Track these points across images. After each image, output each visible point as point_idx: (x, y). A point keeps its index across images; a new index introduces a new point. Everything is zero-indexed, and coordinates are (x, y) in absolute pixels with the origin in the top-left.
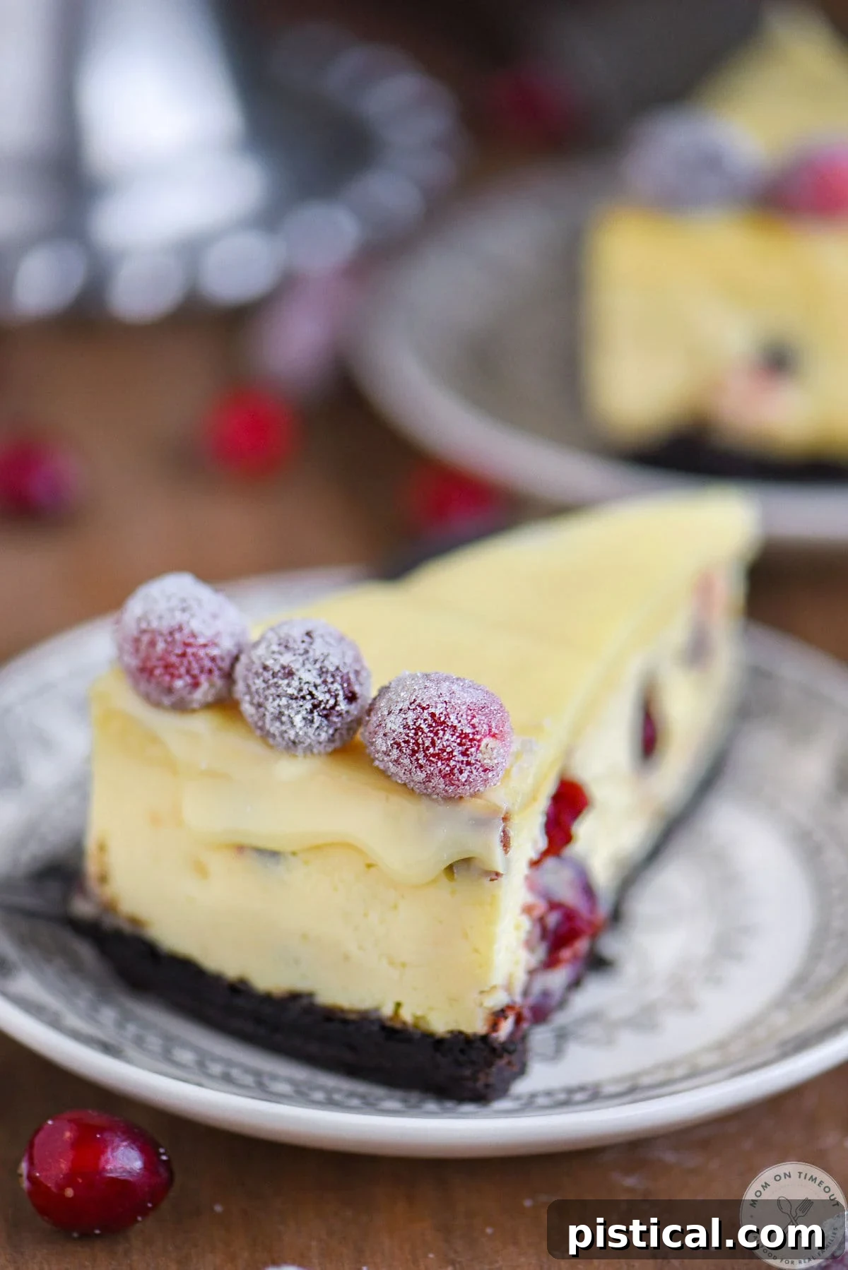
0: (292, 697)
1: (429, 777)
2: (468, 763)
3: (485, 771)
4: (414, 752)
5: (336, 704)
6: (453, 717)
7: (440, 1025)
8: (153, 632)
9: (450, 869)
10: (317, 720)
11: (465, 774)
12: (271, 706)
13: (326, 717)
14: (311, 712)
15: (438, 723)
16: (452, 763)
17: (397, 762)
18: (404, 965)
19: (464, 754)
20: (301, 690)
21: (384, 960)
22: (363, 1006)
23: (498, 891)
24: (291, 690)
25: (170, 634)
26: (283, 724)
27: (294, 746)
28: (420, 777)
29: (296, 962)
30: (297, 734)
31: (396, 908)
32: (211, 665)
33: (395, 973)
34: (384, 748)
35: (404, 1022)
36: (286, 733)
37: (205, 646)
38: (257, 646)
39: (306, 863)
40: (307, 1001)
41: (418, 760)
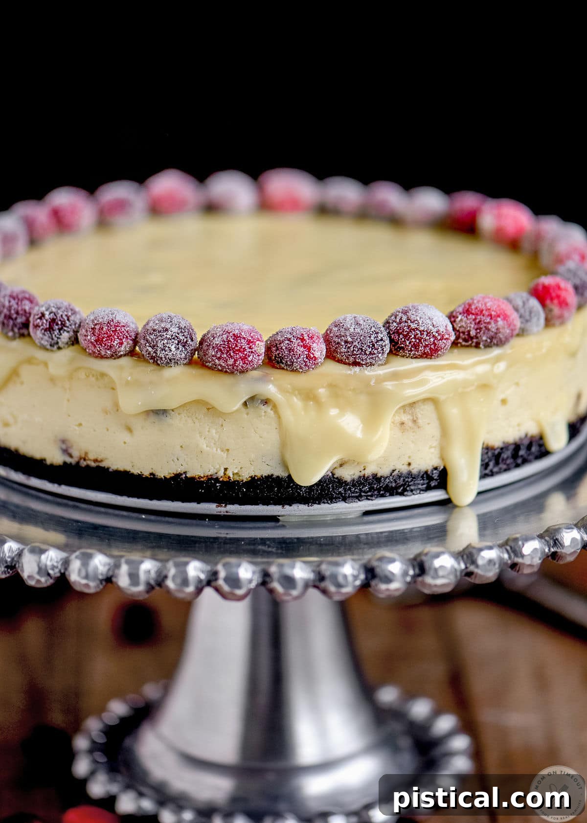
0: (169, 339)
1: (235, 361)
2: (252, 352)
3: (258, 356)
4: (228, 351)
5: (187, 341)
6: (243, 334)
7: (245, 476)
8: (101, 324)
9: (245, 404)
10: (180, 346)
11: (251, 357)
12: (160, 345)
13: (184, 346)
14: (178, 344)
15: (236, 337)
16: (245, 353)
17: (219, 359)
18: (228, 450)
19: (250, 348)
20: (172, 336)
21: (219, 450)
22: (210, 473)
23: (268, 409)
24: (168, 336)
25: (108, 323)
26: (165, 351)
27: (170, 362)
28: (231, 362)
29: (178, 460)
30: (173, 354)
31: (222, 425)
32: (127, 334)
33: (225, 455)
34: (213, 353)
35: (229, 477)
36: (167, 355)
37: (124, 326)
38: (148, 324)
39: (179, 414)
40: (184, 476)
41: (230, 354)
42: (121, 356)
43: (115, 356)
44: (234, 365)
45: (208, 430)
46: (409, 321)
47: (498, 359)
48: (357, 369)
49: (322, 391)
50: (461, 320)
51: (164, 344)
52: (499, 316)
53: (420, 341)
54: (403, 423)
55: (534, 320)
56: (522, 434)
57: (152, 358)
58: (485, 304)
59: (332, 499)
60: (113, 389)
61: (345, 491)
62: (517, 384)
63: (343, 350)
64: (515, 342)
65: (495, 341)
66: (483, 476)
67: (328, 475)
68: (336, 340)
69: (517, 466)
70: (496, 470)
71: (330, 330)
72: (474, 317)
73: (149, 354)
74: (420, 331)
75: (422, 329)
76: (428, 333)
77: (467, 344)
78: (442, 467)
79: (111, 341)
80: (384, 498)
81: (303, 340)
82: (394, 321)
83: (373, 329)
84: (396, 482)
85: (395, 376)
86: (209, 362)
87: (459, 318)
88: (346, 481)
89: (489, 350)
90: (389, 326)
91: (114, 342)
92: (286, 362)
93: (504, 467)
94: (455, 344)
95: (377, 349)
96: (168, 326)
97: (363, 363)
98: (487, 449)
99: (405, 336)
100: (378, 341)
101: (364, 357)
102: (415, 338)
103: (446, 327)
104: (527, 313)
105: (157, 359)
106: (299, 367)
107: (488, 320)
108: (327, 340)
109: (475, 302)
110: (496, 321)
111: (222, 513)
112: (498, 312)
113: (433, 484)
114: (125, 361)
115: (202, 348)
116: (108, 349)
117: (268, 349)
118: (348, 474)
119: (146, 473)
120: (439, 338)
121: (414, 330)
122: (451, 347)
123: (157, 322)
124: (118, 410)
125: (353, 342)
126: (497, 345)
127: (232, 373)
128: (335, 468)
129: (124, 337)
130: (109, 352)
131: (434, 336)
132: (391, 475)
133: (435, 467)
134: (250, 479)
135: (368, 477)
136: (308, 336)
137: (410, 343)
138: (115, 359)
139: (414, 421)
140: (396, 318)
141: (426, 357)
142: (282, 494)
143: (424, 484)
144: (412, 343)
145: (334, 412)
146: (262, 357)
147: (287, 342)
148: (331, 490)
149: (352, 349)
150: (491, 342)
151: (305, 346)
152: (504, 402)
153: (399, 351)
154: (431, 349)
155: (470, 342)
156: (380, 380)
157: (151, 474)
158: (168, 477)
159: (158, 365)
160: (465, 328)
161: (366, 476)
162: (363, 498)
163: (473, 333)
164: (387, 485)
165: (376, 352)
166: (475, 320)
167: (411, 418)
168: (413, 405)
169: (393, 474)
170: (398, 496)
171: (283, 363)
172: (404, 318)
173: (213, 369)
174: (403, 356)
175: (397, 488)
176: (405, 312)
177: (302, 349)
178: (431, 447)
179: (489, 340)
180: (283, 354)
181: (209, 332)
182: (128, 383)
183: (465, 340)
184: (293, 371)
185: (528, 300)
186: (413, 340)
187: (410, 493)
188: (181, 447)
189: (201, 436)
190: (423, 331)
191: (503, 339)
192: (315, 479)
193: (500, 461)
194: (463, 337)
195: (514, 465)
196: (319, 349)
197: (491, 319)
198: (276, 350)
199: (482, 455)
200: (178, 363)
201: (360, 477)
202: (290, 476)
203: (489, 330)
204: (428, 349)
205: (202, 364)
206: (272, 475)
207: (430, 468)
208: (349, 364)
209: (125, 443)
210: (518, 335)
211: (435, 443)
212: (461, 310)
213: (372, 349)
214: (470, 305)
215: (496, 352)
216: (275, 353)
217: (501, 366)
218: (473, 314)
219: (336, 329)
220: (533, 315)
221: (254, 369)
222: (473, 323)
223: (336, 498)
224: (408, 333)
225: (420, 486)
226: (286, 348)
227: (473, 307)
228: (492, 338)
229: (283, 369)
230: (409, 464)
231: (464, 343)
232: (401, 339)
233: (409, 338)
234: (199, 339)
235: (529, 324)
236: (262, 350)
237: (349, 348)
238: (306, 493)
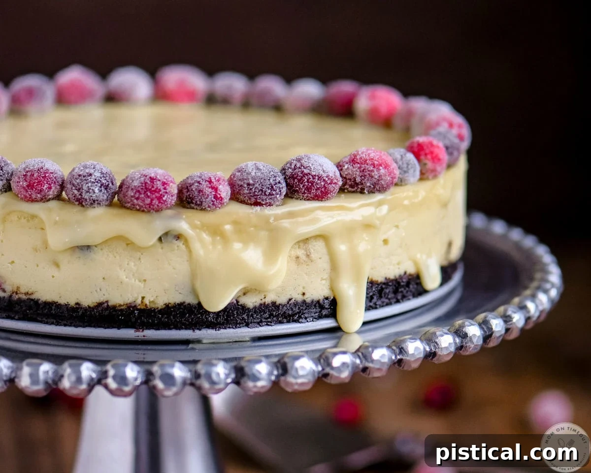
0: (93, 182)
1: (152, 200)
2: (166, 193)
3: (172, 196)
4: (145, 192)
5: (108, 184)
6: (159, 177)
7: (160, 303)
8: (32, 171)
9: (160, 239)
10: (102, 188)
11: (166, 196)
12: (85, 188)
13: (106, 189)
14: (101, 187)
15: (152, 179)
16: (161, 193)
17: (137, 199)
18: (145, 281)
19: (165, 189)
20: (96, 180)
21: (137, 281)
22: (129, 302)
23: (180, 244)
24: (92, 180)
25: (38, 170)
26: (90, 193)
27: (94, 203)
28: (148, 201)
29: (100, 290)
30: (96, 196)
31: (140, 259)
32: (55, 180)
33: (142, 285)
34: (132, 194)
35: (146, 305)
36: (91, 196)
37: (52, 173)
38: (73, 170)
39: (101, 249)
40: (106, 304)
41: (147, 194)
42: (49, 200)
43: (45, 199)
44: (150, 204)
45: (127, 263)
46: (302, 167)
47: (380, 204)
48: (258, 208)
49: (228, 227)
50: (348, 168)
51: (88, 187)
52: (381, 165)
53: (312, 184)
54: (298, 257)
55: (411, 171)
56: (402, 273)
57: (78, 200)
58: (369, 154)
59: (236, 325)
60: (42, 229)
61: (248, 318)
62: (397, 227)
63: (246, 191)
64: (393, 189)
65: (378, 188)
66: (368, 308)
67: (233, 303)
68: (240, 183)
69: (398, 301)
70: (379, 303)
71: (234, 175)
72: (359, 165)
73: (74, 197)
74: (312, 176)
75: (314, 173)
76: (319, 178)
77: (352, 190)
78: (332, 298)
79: (41, 186)
80: (283, 324)
81: (210, 182)
82: (289, 168)
83: (272, 173)
84: (292, 309)
85: (291, 215)
86: (129, 203)
87: (346, 167)
88: (249, 309)
89: (372, 195)
90: (285, 172)
91: (44, 186)
92: (196, 202)
93: (387, 301)
94: (342, 190)
95: (275, 191)
96: (92, 171)
97: (264, 203)
98: (371, 283)
99: (299, 180)
100: (276, 184)
101: (265, 197)
102: (308, 181)
103: (335, 173)
104: (405, 166)
105: (82, 201)
106: (207, 206)
107: (371, 168)
108: (232, 184)
109: (360, 153)
110: (379, 170)
111: (140, 337)
112: (380, 162)
113: (324, 312)
114: (53, 204)
115: (122, 190)
116: (39, 193)
117: (180, 191)
118: (251, 301)
119: (72, 303)
120: (329, 182)
121: (307, 174)
122: (338, 192)
123: (82, 168)
124: (46, 248)
125: (254, 185)
126: (379, 191)
127: (149, 211)
128: (239, 296)
129: (52, 183)
130: (39, 195)
131: (324, 180)
132: (288, 303)
133: (326, 296)
134: (164, 306)
135: (268, 305)
136: (215, 178)
137: (303, 187)
138: (44, 202)
139: (308, 256)
140: (291, 165)
141: (318, 200)
142: (192, 319)
143: (316, 313)
144: (305, 187)
145: (237, 246)
146: (175, 198)
147: (196, 184)
148: (236, 316)
149: (254, 191)
150: (374, 188)
151: (212, 188)
152: (385, 242)
153: (294, 194)
154: (321, 191)
155: (356, 188)
156: (277, 218)
157: (77, 304)
158: (92, 306)
159: (83, 206)
160: (352, 175)
161: (266, 304)
162: (263, 324)
163: (358, 180)
164: (285, 312)
165: (274, 193)
166: (360, 168)
167: (305, 253)
168: (306, 241)
169: (290, 303)
170: (294, 323)
171: (193, 203)
172: (298, 165)
173: (131, 209)
174: (297, 199)
175: (293, 315)
176: (299, 160)
177: (210, 190)
178: (322, 279)
179: (372, 187)
180: (193, 195)
181: (127, 177)
182: (56, 223)
183: (351, 186)
184: (202, 209)
185: (405, 154)
186: (306, 184)
187: (303, 320)
188: (104, 278)
189: (121, 269)
190: (315, 175)
191: (385, 186)
192: (222, 306)
193: (383, 295)
194: (350, 183)
195: (395, 300)
196: (225, 191)
197: (374, 167)
198: (187, 192)
199: (367, 289)
200: (100, 204)
201: (261, 305)
202: (200, 304)
203: (372, 177)
204: (319, 192)
205: (122, 205)
206: (184, 302)
207: (321, 298)
208: (251, 205)
209: (53, 277)
210: (396, 185)
211: (326, 276)
212: (347, 160)
213: (271, 190)
214: (355, 156)
215: (378, 197)
216: (186, 194)
217: (385, 209)
218: (358, 163)
219: (239, 174)
220: (410, 167)
221: (167, 208)
222: (358, 170)
223: (240, 324)
224: (302, 178)
225: (313, 315)
226: (196, 190)
227: (358, 157)
228: (375, 185)
229: (193, 208)
230: (304, 294)
231: (350, 189)
232: (296, 183)
233: (303, 182)
234: (118, 184)
235: (406, 175)
236: (176, 191)
237: (251, 189)
238: (213, 319)
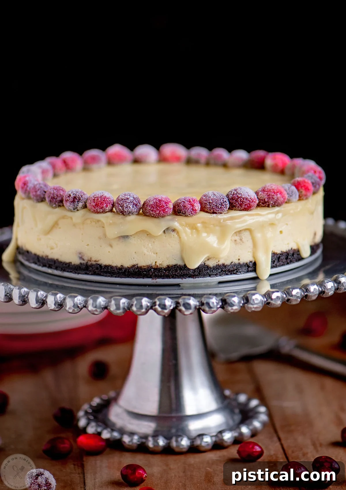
0: (129, 203)
1: (160, 212)
2: (167, 207)
3: (170, 209)
4: (156, 207)
5: (137, 204)
6: (163, 199)
7: (165, 265)
8: (97, 197)
9: (164, 232)
11: (167, 209)
12: (125, 205)
13: (136, 206)
14: (133, 205)
15: (160, 201)
16: (164, 208)
17: (152, 211)
18: (157, 253)
19: (166, 205)
20: (130, 201)
21: (152, 253)
22: (148, 264)
23: (174, 234)
24: (129, 202)
25: (101, 197)
26: (128, 208)
27: (130, 213)
28: (158, 212)
29: (134, 258)
30: (131, 210)
31: (154, 242)
32: (109, 202)
33: (155, 255)
34: (150, 208)
35: (157, 266)
36: (129, 210)
37: (108, 198)
38: (119, 197)
39: (134, 237)
40: (137, 266)
41: (157, 208)
42: (107, 212)
43: (104, 212)
44: (159, 214)
45: (147, 244)
46: (238, 194)
47: (278, 212)
48: (215, 215)
49: (199, 225)
50: (261, 194)
51: (127, 205)
52: (278, 192)
53: (243, 202)
54: (235, 241)
55: (294, 196)
56: (290, 249)
57: (122, 212)
58: (272, 187)
59: (204, 276)
60: (103, 227)
61: (210, 272)
62: (287, 224)
63: (208, 206)
64: (285, 205)
65: (277, 204)
66: (272, 267)
67: (202, 264)
68: (205, 202)
69: (288, 264)
70: (278, 264)
71: (202, 198)
72: (266, 193)
73: (120, 210)
74: (243, 198)
75: (243, 197)
76: (246, 199)
77: (264, 205)
78: (254, 261)
79: (103, 205)
80: (228, 275)
81: (190, 202)
82: (230, 194)
83: (222, 197)
84: (233, 268)
85: (232, 218)
86: (148, 213)
87: (260, 194)
88: (210, 267)
89: (274, 208)
90: (228, 196)
91: (104, 205)
92: (183, 212)
93: (282, 263)
94: (258, 205)
95: (224, 206)
96: (129, 197)
97: (217, 212)
98: (274, 254)
99: (236, 201)
100: (224, 202)
101: (218, 209)
102: (240, 201)
103: (254, 196)
104: (291, 192)
105: (124, 212)
106: (188, 214)
107: (273, 194)
108: (201, 202)
109: (267, 186)
110: (277, 195)
111: (154, 283)
112: (278, 191)
113: (250, 269)
114: (109, 214)
115: (144, 207)
116: (101, 209)
117: (174, 207)
118: (212, 264)
119: (119, 265)
120: (251, 201)
121: (240, 197)
122: (256, 206)
123: (123, 196)
124: (105, 237)
125: (212, 203)
126: (277, 206)
127: (158, 217)
128: (206, 261)
129: (108, 203)
130: (101, 210)
131: (249, 200)
132: (231, 264)
133: (251, 261)
134: (167, 266)
135: (220, 265)
136: (192, 200)
137: (238, 204)
138: (104, 213)
139: (241, 240)
140: (231, 193)
141: (246, 210)
142: (181, 273)
143: (246, 269)
144: (239, 204)
145: (204, 235)
146: (172, 210)
147: (183, 203)
148: (204, 271)
149: (212, 206)
150: (275, 204)
151: (191, 205)
152: (281, 232)
153: (233, 208)
154: (247, 206)
155: (265, 204)
156: (225, 220)
157: (122, 266)
158: (129, 267)
159: (124, 215)
160: (263, 198)
162: (218, 275)
163: (266, 200)
164: (229, 269)
165: (223, 207)
166: (267, 194)
167: (239, 238)
168: (240, 232)
169: (232, 264)
170: (234, 275)
171: (181, 213)
172: (235, 193)
173: (149, 216)
174: (235, 210)
175: (234, 271)
176: (236, 190)
177: (190, 206)
178: (248, 252)
179: (274, 203)
180: (181, 209)
181: (147, 200)
182: (110, 224)
183: (263, 203)
184: (186, 216)
185: (291, 187)
186: (240, 202)
187: (239, 273)
188: (135, 252)
189: (144, 247)
190: (244, 198)
191: (280, 203)
192: (196, 266)
193: (280, 260)
194: (262, 202)
195: (286, 263)
196: (198, 207)
197: (274, 193)
198: (178, 207)
199: (272, 257)
200: (133, 214)
201: (217, 265)
202: (185, 265)
203: (273, 198)
204: (246, 207)
205: (145, 214)
206: (177, 264)
207: (248, 262)
208: (211, 213)
209: (109, 252)
210: (286, 202)
211: (250, 250)
212: (260, 190)
213: (221, 206)
214: (265, 188)
215: (277, 209)
216: (177, 208)
217: (280, 215)
218: (266, 191)
219: (205, 197)
220: (293, 193)
221: (168, 215)
222: (266, 195)
223: (206, 275)
224: (237, 199)
225: (244, 270)
226: (182, 206)
227: (266, 188)
228: (275, 202)
229: (181, 215)
230: (239, 259)
231: (262, 205)
232: (234, 202)
233: (238, 201)
234: (142, 204)
235: (292, 197)
236: (172, 207)
237: (211, 205)
238: (192, 273)
